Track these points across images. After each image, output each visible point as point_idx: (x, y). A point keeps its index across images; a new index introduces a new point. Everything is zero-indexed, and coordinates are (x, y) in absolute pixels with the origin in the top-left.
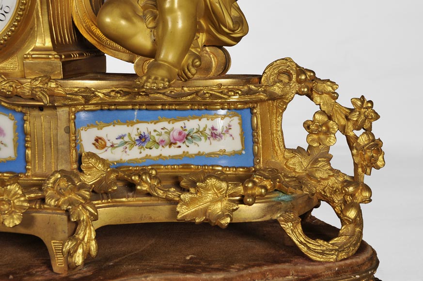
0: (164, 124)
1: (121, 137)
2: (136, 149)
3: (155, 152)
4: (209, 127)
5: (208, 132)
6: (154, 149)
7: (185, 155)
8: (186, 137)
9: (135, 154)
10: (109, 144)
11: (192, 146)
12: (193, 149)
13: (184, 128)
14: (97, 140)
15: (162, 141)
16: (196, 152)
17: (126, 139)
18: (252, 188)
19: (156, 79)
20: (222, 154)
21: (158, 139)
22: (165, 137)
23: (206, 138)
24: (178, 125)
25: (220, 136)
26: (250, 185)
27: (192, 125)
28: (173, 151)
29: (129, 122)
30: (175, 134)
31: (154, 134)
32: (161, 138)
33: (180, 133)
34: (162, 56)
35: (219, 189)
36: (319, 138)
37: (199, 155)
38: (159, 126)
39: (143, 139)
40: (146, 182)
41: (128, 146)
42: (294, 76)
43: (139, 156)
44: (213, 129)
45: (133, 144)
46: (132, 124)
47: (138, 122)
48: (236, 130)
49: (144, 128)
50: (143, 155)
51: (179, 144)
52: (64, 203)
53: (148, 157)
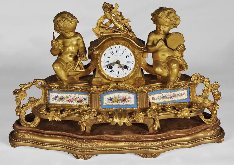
0: (169, 93)
1: (158, 97)
2: (162, 99)
3: (166, 100)
4: (180, 93)
5: (180, 94)
6: (166, 99)
7: (174, 100)
8: (174, 96)
9: (162, 101)
10: (155, 99)
11: (176, 98)
12: (176, 99)
13: (174, 94)
14: (152, 98)
15: (169, 97)
16: (177, 99)
17: (160, 97)
18: (194, 109)
19: (171, 85)
20: (183, 99)
21: (167, 97)
22: (169, 96)
23: (179, 96)
24: (172, 93)
25: (183, 95)
26: (193, 108)
27: (176, 93)
28: (171, 99)
29: (160, 93)
30: (172, 95)
31: (166, 96)
32: (168, 96)
33: (173, 95)
34: (171, 79)
35: (187, 110)
36: (206, 94)
37: (178, 100)
38: (168, 94)
39: (163, 97)
40: (169, 109)
41: (160, 99)
42: (199, 78)
43: (163, 101)
44: (181, 93)
45: (161, 98)
46: (161, 93)
47: (162, 93)
48: (186, 93)
49: (164, 94)
50: (164, 101)
51: (173, 98)
52: (153, 116)
53: (165, 101)
